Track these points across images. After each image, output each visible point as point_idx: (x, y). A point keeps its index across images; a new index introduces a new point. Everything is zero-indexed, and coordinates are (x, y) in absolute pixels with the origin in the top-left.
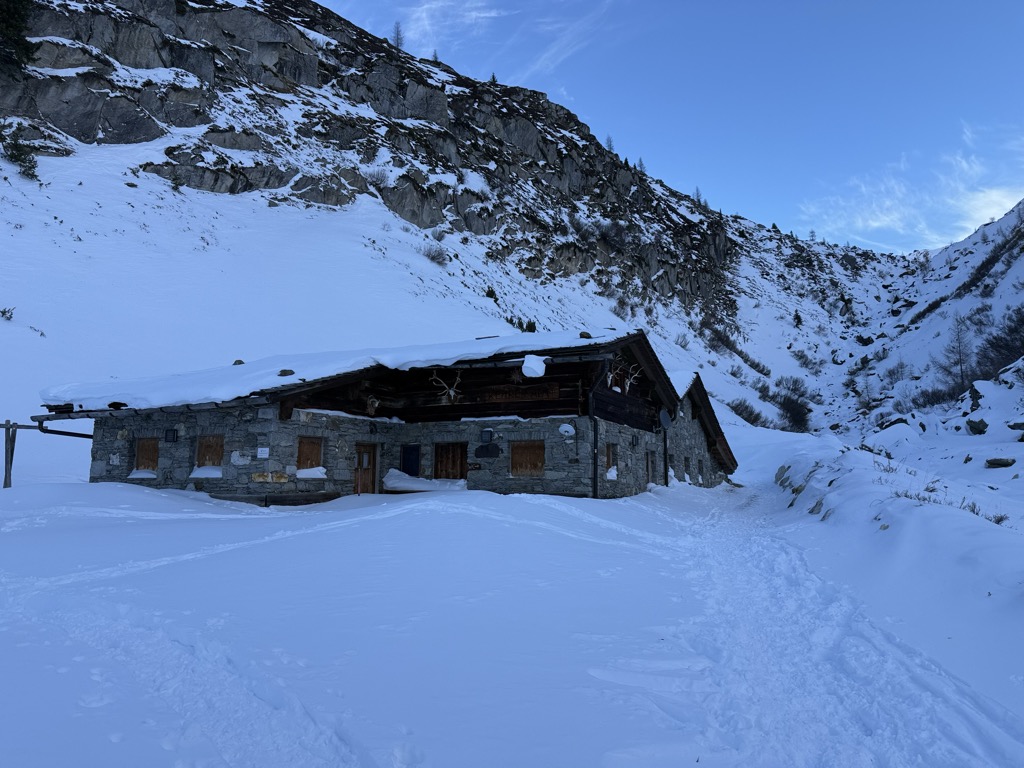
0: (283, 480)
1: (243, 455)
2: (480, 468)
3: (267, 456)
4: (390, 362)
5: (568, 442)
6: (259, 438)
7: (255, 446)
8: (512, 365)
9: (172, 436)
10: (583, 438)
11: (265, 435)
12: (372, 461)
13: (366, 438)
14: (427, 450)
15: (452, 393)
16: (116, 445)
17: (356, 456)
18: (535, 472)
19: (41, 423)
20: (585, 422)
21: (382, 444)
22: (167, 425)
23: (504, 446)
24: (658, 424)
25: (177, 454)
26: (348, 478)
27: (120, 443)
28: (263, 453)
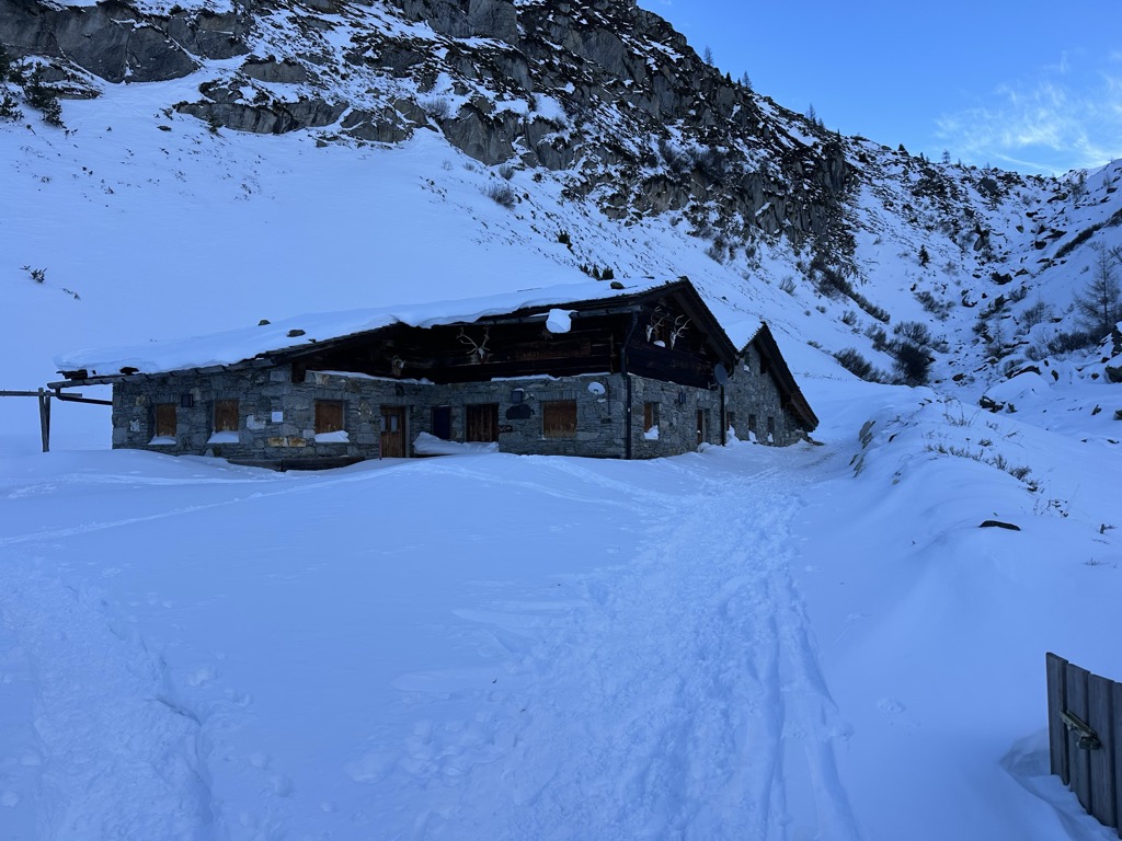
0: (300, 445)
1: (258, 420)
2: (511, 430)
3: (281, 420)
4: (411, 319)
5: (600, 401)
6: (272, 401)
7: (269, 410)
8: (537, 320)
9: (188, 401)
10: (615, 397)
11: (278, 398)
12: (402, 425)
13: (392, 401)
14: (458, 412)
15: (481, 352)
16: (135, 411)
17: (383, 420)
18: (567, 434)
19: (58, 390)
20: (617, 380)
21: (412, 407)
22: (182, 390)
23: (535, 406)
24: (712, 380)
25: (194, 419)
26: (373, 442)
27: (138, 409)
28: (277, 417)
